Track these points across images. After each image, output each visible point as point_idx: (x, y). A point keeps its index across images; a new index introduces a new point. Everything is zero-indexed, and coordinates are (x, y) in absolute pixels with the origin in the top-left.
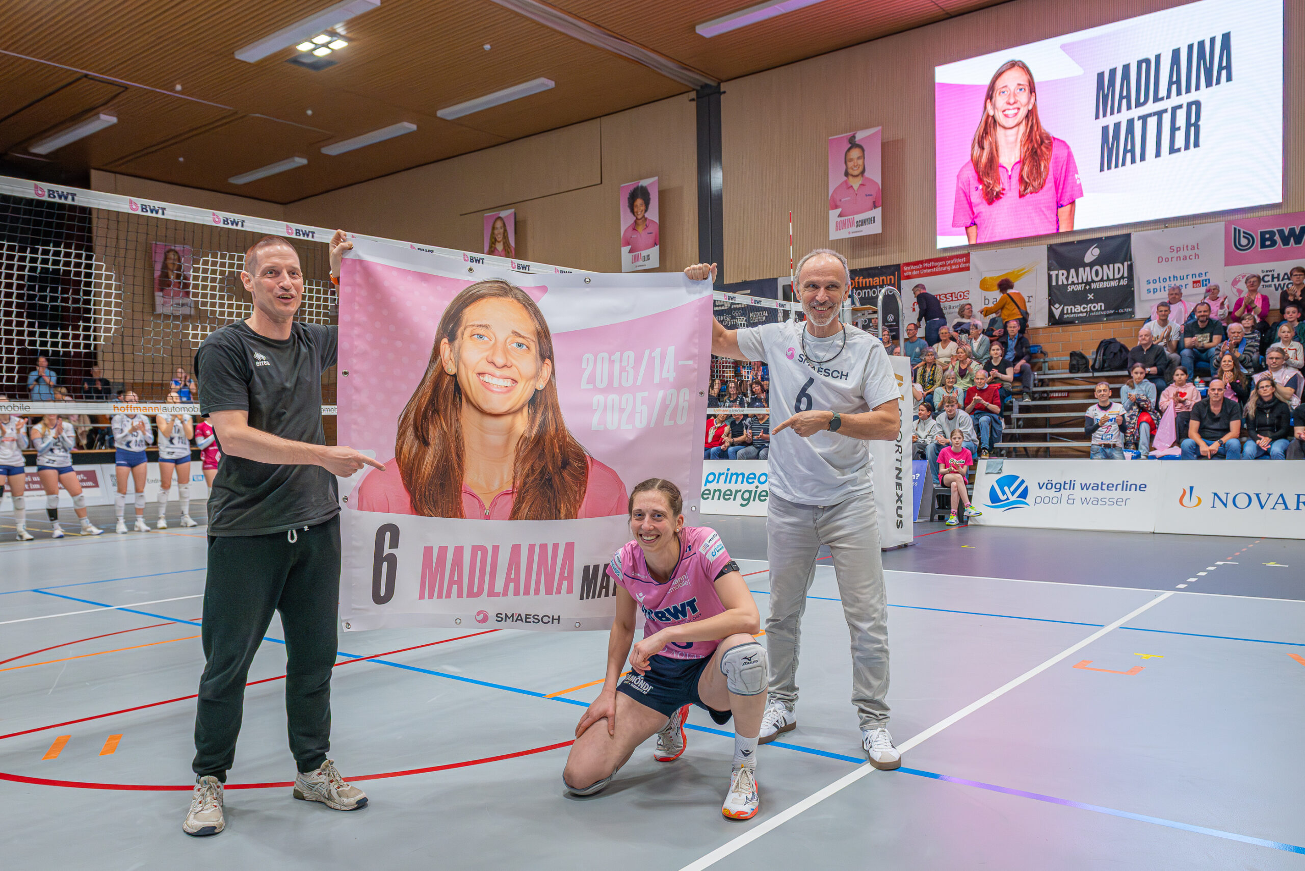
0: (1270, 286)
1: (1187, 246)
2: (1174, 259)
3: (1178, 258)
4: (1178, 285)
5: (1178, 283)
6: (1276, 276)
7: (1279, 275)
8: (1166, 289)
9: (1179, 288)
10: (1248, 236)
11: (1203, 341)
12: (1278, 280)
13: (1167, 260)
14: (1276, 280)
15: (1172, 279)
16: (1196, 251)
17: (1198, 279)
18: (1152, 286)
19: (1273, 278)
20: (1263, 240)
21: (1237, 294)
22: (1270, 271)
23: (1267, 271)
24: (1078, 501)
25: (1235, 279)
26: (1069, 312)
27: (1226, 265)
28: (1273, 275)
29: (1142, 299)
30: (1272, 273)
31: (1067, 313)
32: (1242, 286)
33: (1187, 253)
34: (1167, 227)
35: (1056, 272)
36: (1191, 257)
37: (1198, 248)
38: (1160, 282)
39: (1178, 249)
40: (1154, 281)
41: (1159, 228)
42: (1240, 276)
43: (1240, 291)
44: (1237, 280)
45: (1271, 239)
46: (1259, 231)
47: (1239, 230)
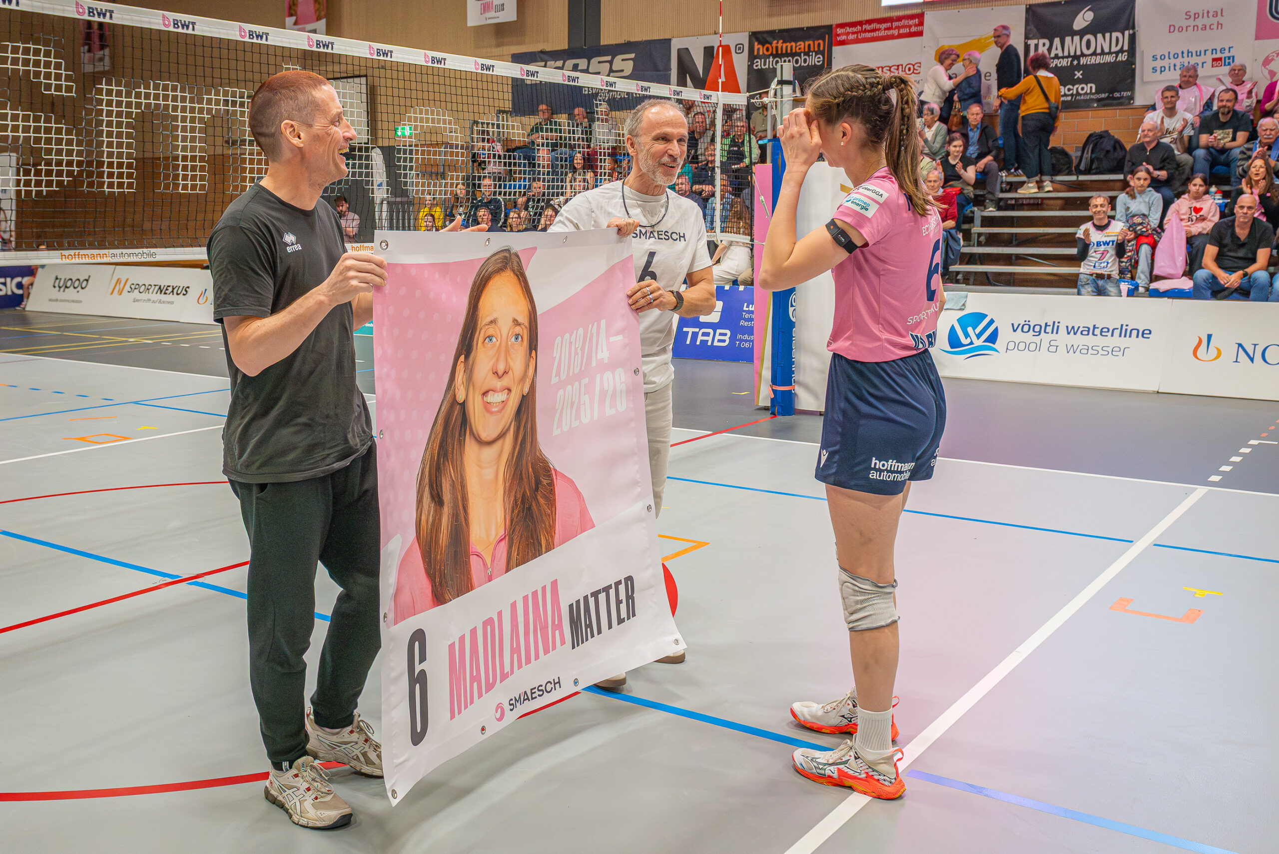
1: (1209, 12)
2: (1190, 29)
3: (1195, 27)
4: (1192, 63)
5: (1193, 60)
8: (1177, 68)
9: (1194, 68)
11: (1223, 138)
13: (1181, 29)
15: (1185, 55)
16: (1219, 18)
17: (1219, 55)
24: (1062, 349)
27: (1257, 38)
29: (1146, 80)
32: (1276, 66)
33: (1209, 21)
35: (1036, 41)
36: (1212, 27)
37: (1222, 15)
38: (1169, 58)
39: (1196, 16)
40: (1163, 57)
42: (1274, 54)
43: (1272, 74)
44: (1270, 58)
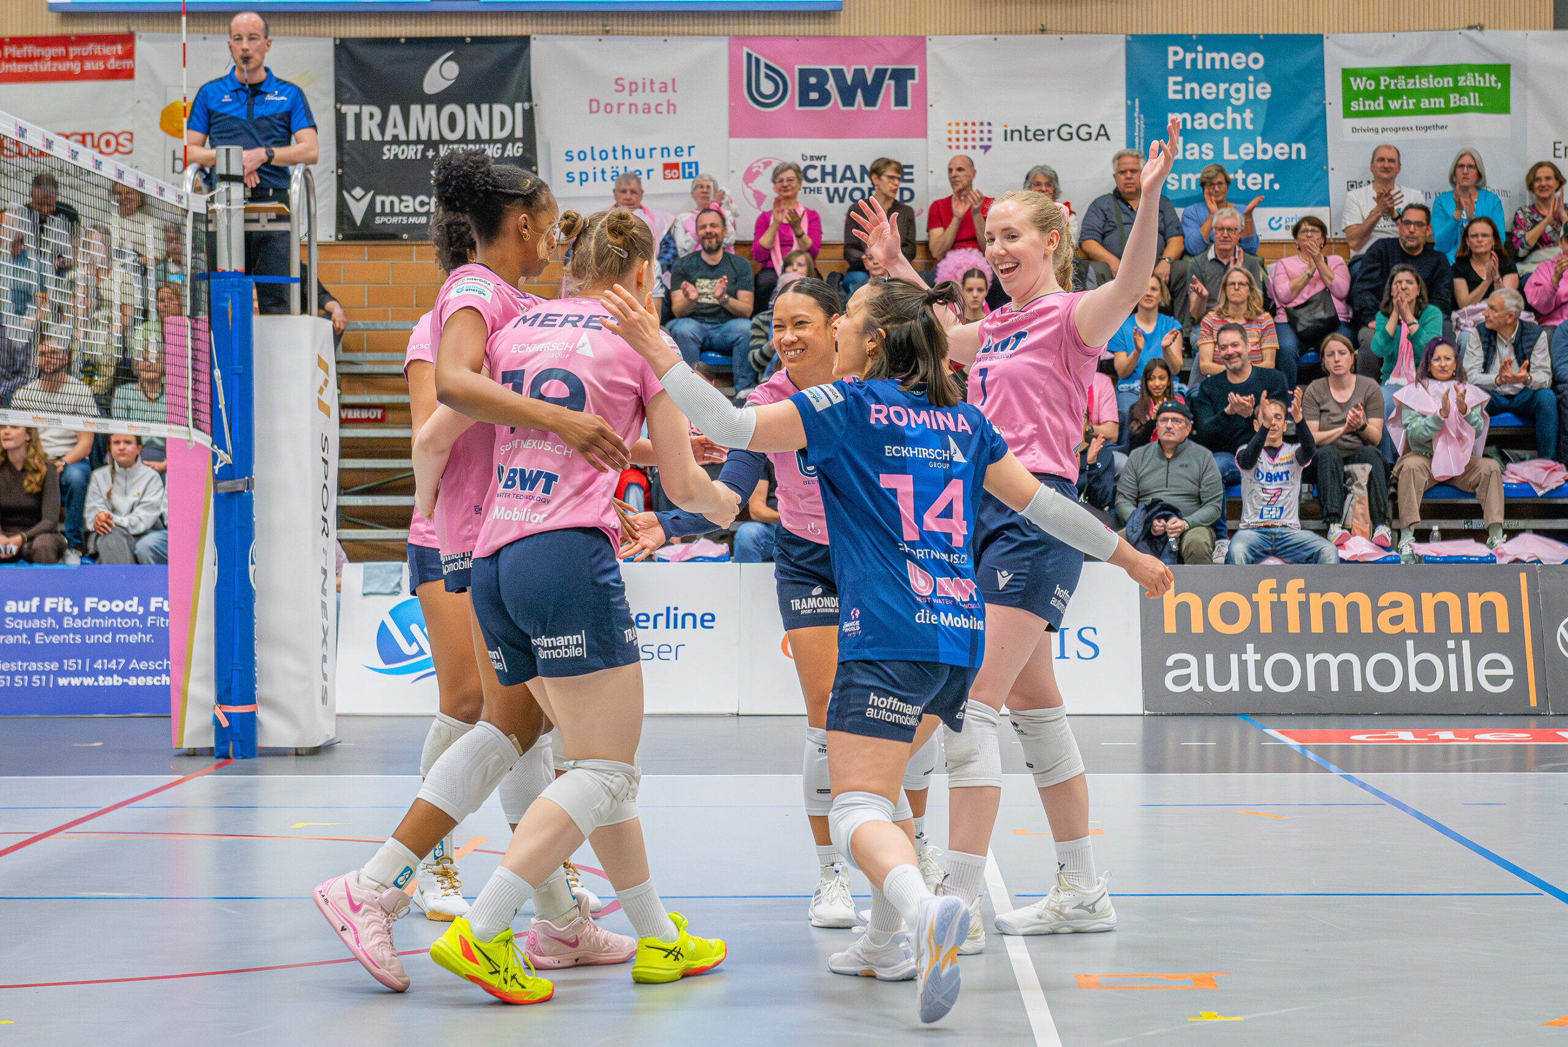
0: (819, 191)
1: (652, 83)
4: (631, 169)
5: (633, 165)
6: (829, 169)
7: (834, 167)
8: (608, 176)
10: (775, 75)
12: (834, 181)
13: (609, 108)
14: (829, 178)
15: (619, 154)
16: (670, 95)
17: (673, 159)
18: (577, 167)
19: (824, 174)
20: (805, 88)
21: (754, 202)
22: (819, 158)
23: (812, 158)
26: (388, 210)
28: (823, 167)
30: (822, 162)
31: (383, 213)
32: (765, 184)
34: (607, 32)
35: (355, 109)
36: (660, 109)
37: (674, 90)
38: (593, 159)
39: (633, 87)
40: (582, 156)
41: (593, 33)
42: (760, 164)
43: (760, 197)
44: (754, 170)
45: (820, 87)
46: (797, 67)
47: (758, 61)
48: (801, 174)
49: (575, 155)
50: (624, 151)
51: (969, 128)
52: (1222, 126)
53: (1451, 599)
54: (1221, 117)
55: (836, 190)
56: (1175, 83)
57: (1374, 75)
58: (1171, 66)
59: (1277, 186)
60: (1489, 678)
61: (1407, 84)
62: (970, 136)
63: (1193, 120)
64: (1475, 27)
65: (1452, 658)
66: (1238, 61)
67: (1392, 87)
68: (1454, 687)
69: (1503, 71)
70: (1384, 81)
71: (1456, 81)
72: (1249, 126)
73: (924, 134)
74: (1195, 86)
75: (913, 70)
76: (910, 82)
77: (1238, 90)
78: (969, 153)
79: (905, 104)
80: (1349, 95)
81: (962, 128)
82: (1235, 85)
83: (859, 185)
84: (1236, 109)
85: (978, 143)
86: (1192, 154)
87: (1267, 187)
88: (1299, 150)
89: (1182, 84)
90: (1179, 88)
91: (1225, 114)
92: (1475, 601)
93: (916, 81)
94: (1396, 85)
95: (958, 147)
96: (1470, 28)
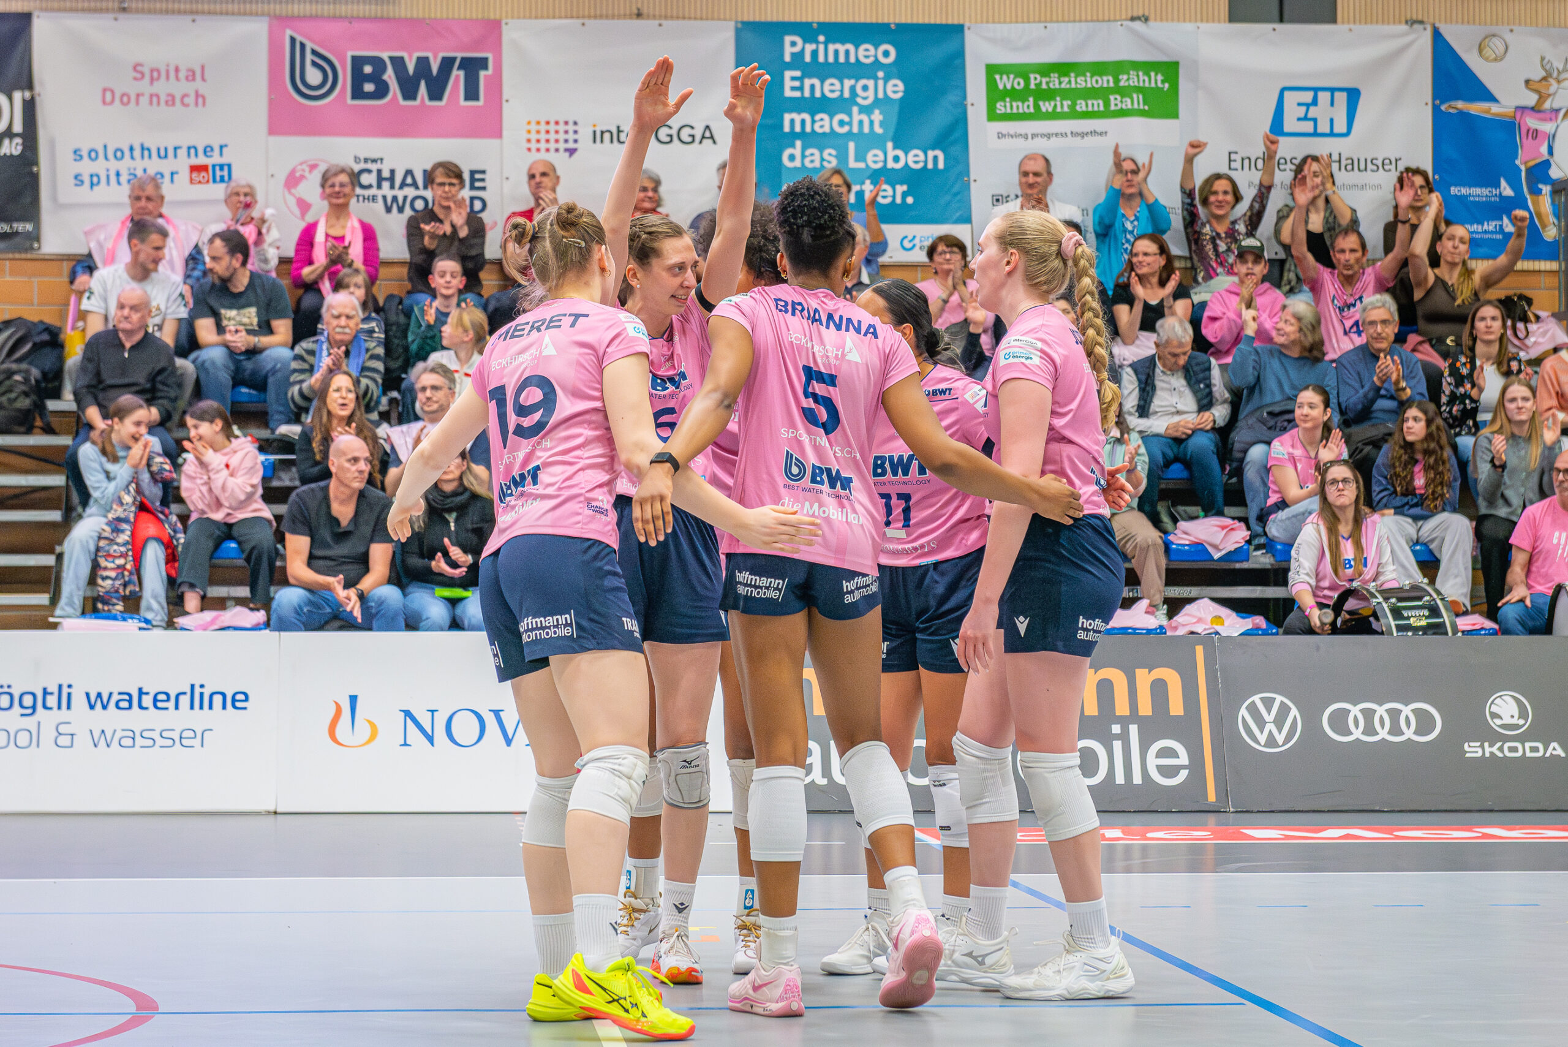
0: (374, 198)
1: (177, 70)
2: (144, 100)
3: (154, 98)
4: (151, 172)
5: (154, 166)
6: (386, 174)
7: (392, 172)
8: (124, 179)
9: (155, 181)
12: (392, 187)
13: (125, 99)
14: (386, 185)
15: (137, 153)
16: (198, 84)
17: (202, 160)
18: (86, 167)
19: (380, 179)
20: (358, 78)
21: (297, 211)
22: (374, 161)
23: (366, 160)
25: (293, 172)
27: (273, 130)
28: (379, 171)
29: (62, 199)
30: (378, 166)
32: (311, 189)
33: (179, 88)
34: (124, 10)
36: (186, 100)
37: (203, 79)
38: (106, 158)
39: (155, 75)
40: (93, 155)
41: (107, 10)
42: (304, 166)
43: (304, 206)
44: (298, 174)
45: (376, 77)
46: (350, 54)
47: (303, 46)
48: (355, 178)
49: (85, 153)
50: (143, 148)
51: (552, 128)
52: (846, 129)
53: (1117, 677)
54: (846, 118)
55: (395, 199)
56: (793, 79)
57: (1022, 71)
58: (787, 58)
59: (910, 200)
60: (1161, 769)
61: (1060, 83)
62: (552, 136)
63: (813, 122)
64: (1138, 18)
65: (1117, 745)
66: (866, 53)
67: (1044, 86)
68: (1120, 779)
69: (1170, 69)
70: (1034, 79)
71: (1117, 80)
72: (878, 130)
73: (499, 134)
74: (816, 82)
75: (486, 59)
76: (482, 74)
77: (865, 88)
78: (551, 157)
79: (477, 98)
80: (994, 95)
81: (543, 127)
82: (863, 82)
83: (422, 192)
84: (863, 110)
85: (562, 146)
86: (812, 161)
87: (898, 200)
88: (935, 158)
89: (800, 79)
90: (797, 84)
91: (850, 115)
92: (1144, 678)
93: (490, 72)
94: (1047, 83)
95: (538, 150)
96: (1133, 19)
